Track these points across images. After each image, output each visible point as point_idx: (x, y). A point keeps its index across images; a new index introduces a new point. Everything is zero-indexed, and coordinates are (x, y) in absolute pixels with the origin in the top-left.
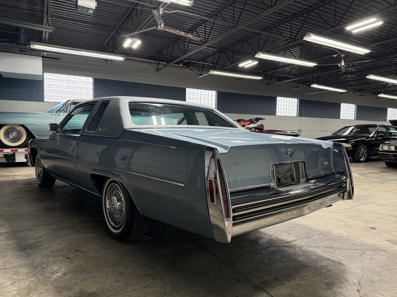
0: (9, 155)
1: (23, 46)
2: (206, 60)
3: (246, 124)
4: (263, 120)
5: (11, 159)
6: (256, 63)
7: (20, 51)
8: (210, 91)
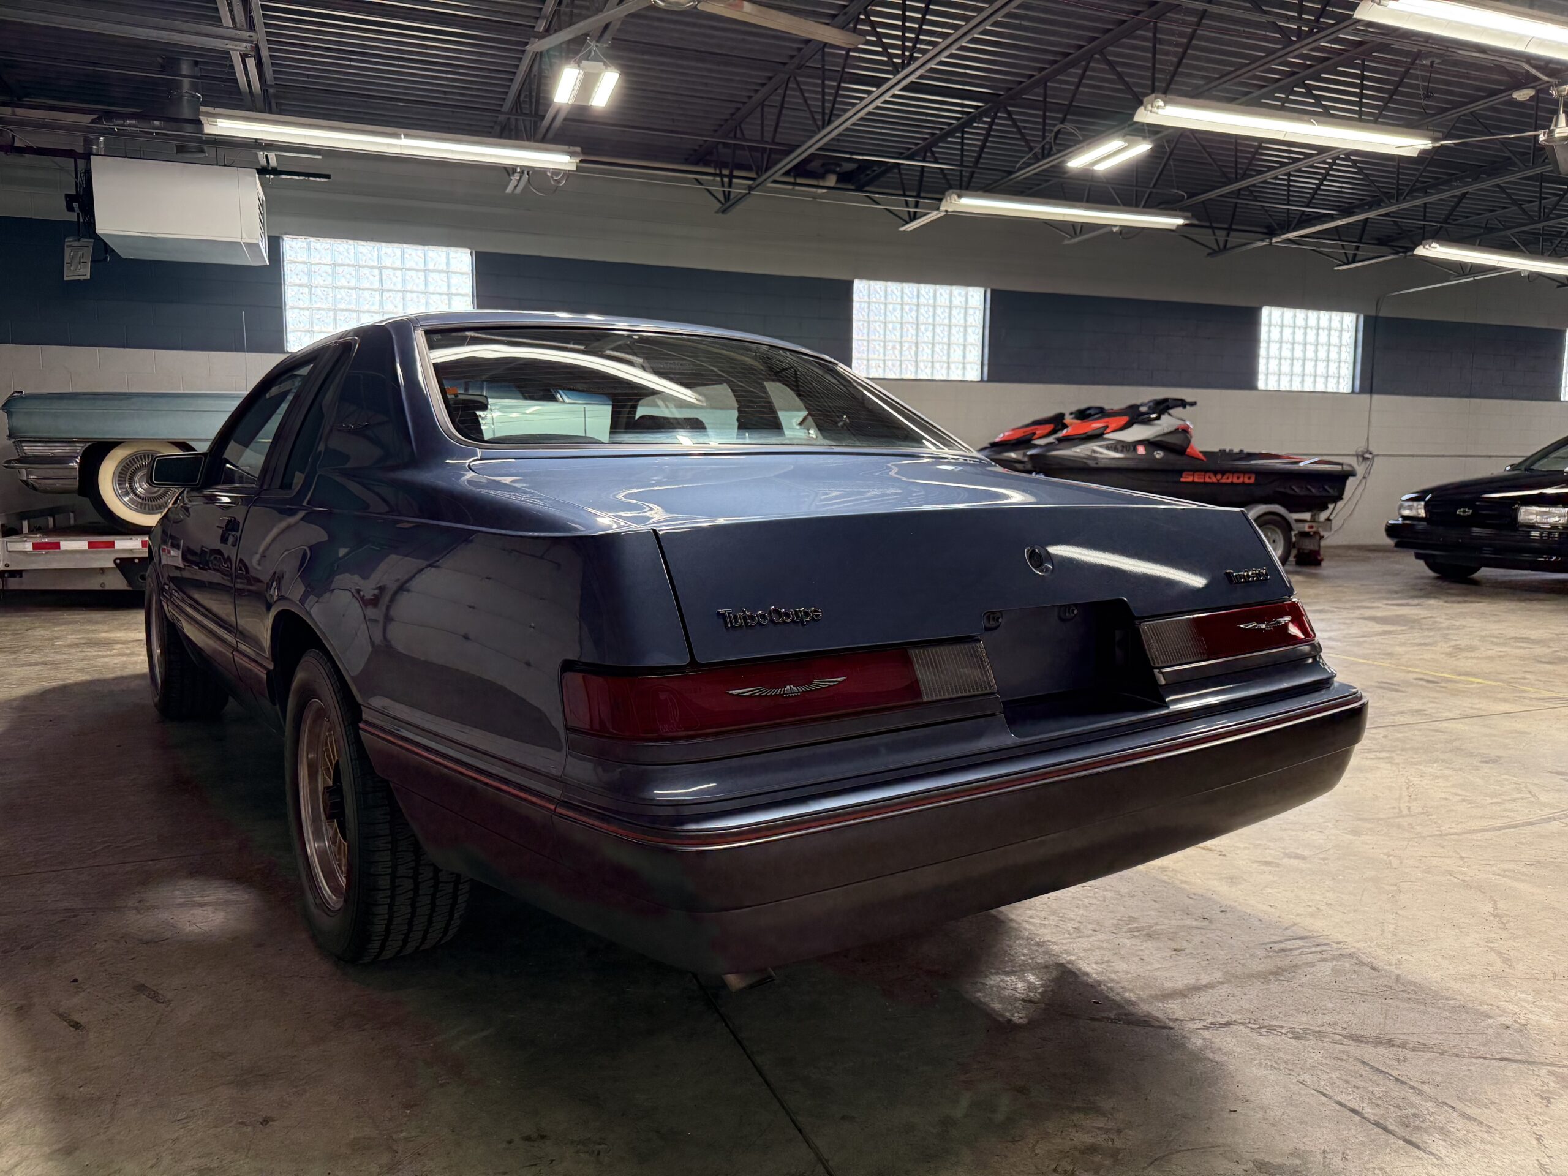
0: (137, 561)
4: (1187, 407)
5: (143, 578)
6: (1143, 148)
7: (178, 148)
8: (958, 291)
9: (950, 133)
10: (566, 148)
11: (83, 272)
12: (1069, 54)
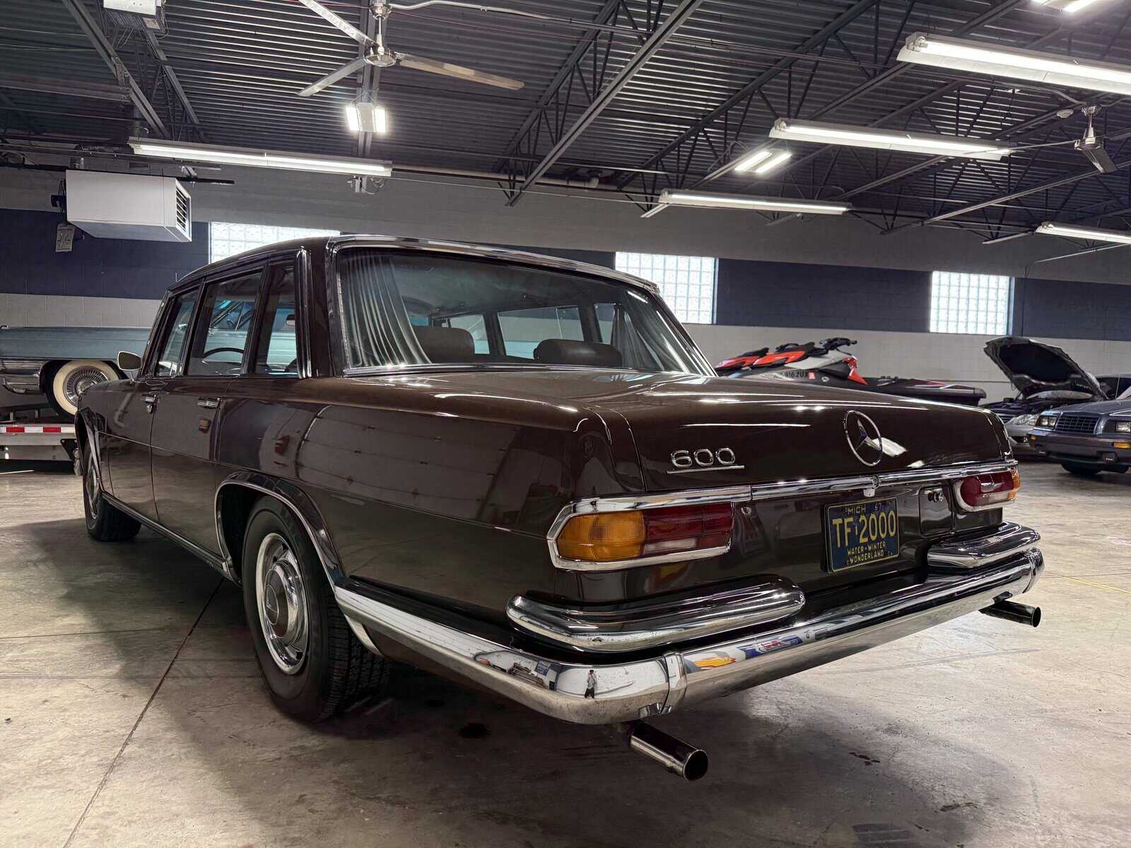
2: (662, 162)
3: (787, 359)
4: (851, 345)
6: (784, 157)
8: (695, 260)
10: (381, 161)
11: (68, 247)
12: (739, 91)
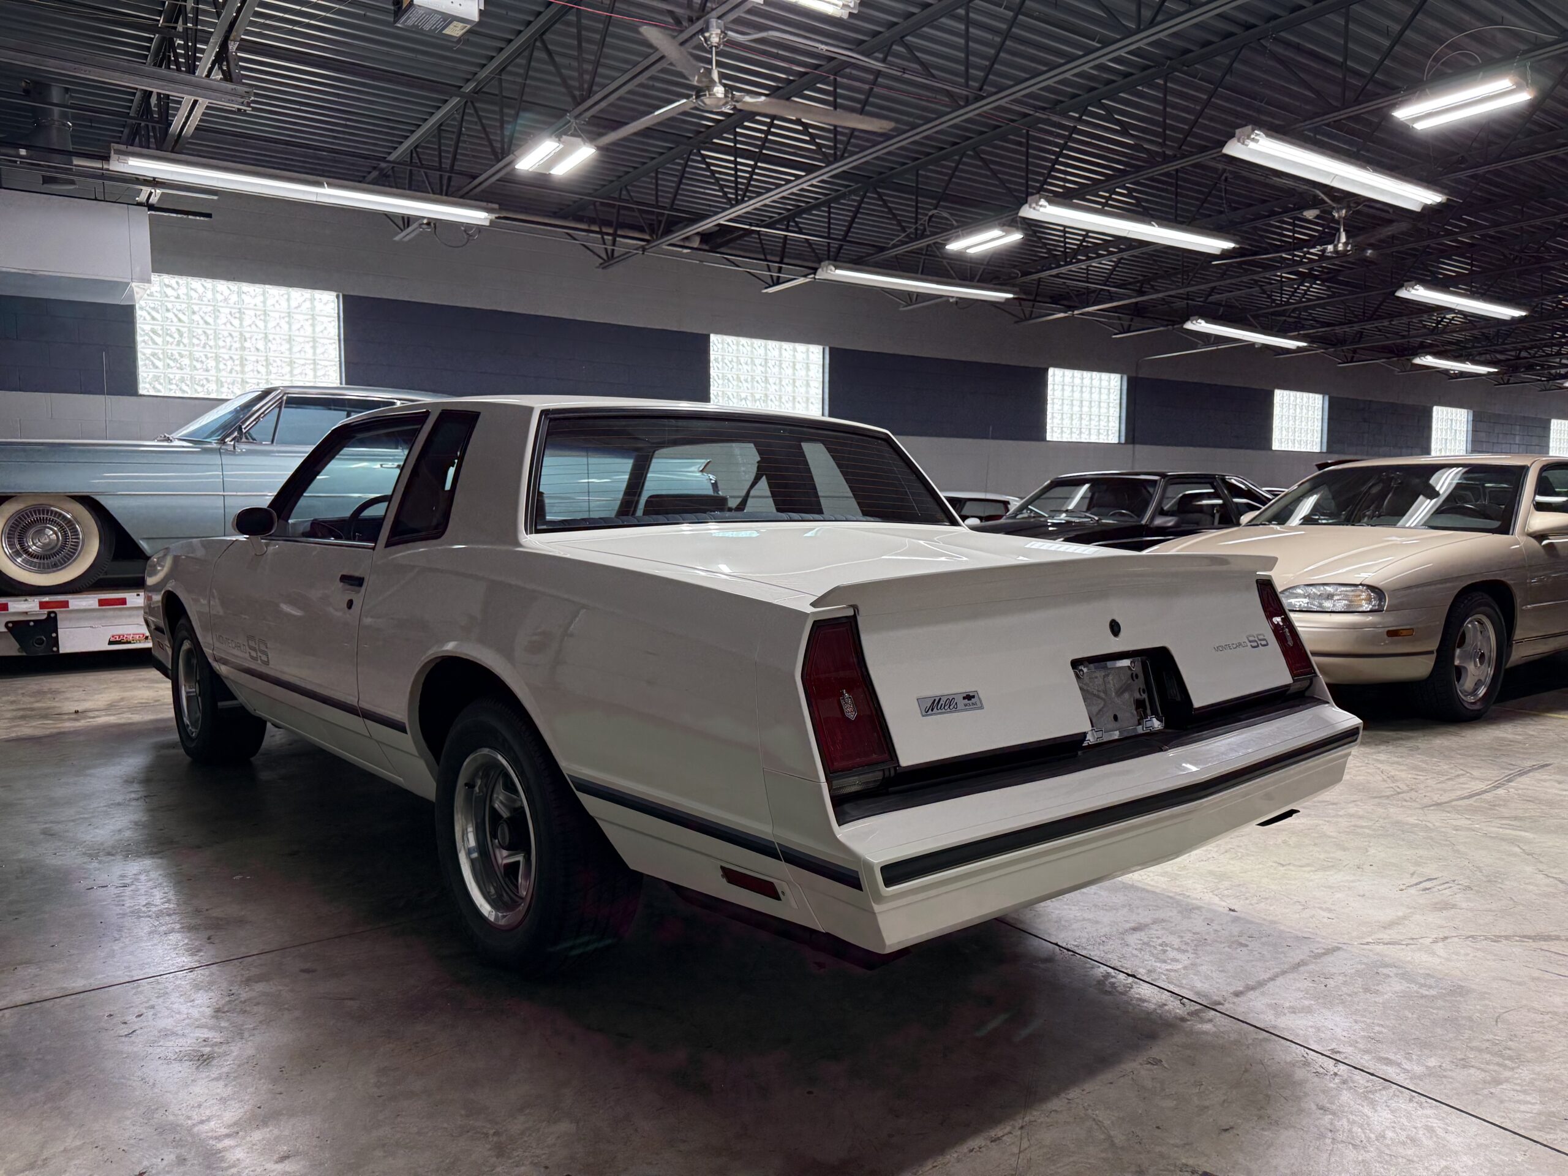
0: (32, 624)
1: (57, 162)
2: (797, 222)
5: (41, 642)
6: (1016, 237)
7: (47, 180)
8: (801, 347)
9: (816, 207)
10: (484, 204)
12: (943, 149)
